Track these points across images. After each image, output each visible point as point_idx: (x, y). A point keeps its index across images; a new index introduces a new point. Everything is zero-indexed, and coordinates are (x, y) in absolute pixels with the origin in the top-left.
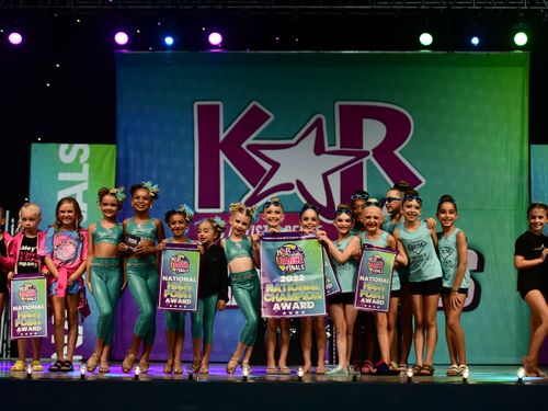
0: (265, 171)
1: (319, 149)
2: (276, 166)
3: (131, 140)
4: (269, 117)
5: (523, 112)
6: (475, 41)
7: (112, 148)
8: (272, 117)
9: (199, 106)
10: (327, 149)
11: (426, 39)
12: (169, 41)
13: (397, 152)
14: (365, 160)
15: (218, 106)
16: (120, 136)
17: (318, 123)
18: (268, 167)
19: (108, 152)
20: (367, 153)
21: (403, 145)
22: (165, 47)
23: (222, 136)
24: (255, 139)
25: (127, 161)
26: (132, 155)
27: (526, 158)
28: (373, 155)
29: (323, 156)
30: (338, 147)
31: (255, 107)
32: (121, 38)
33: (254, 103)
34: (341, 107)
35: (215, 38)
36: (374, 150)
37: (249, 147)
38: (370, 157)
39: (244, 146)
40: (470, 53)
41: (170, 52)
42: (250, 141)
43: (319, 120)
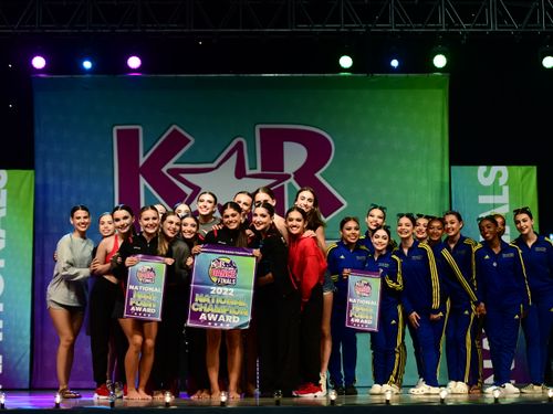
0: (186, 195)
1: (240, 173)
2: (197, 190)
3: (49, 164)
4: (189, 141)
5: (443, 133)
6: (395, 63)
7: (30, 173)
8: (192, 141)
9: (118, 131)
10: (248, 172)
11: (346, 62)
12: (87, 65)
13: (318, 175)
14: (286, 183)
15: (137, 130)
16: (38, 161)
17: (239, 147)
18: (188, 191)
19: (26, 178)
20: (288, 177)
21: (325, 168)
22: (84, 71)
23: (142, 160)
24: (175, 163)
25: (45, 186)
26: (51, 181)
27: (447, 180)
28: (295, 179)
29: (244, 179)
30: (259, 171)
31: (175, 131)
32: (39, 62)
33: (174, 127)
34: (261, 130)
35: (134, 62)
36: (294, 173)
37: (169, 171)
38: (292, 180)
39: (164, 170)
40: (390, 75)
41: (88, 76)
42: (170, 165)
43: (240, 144)
